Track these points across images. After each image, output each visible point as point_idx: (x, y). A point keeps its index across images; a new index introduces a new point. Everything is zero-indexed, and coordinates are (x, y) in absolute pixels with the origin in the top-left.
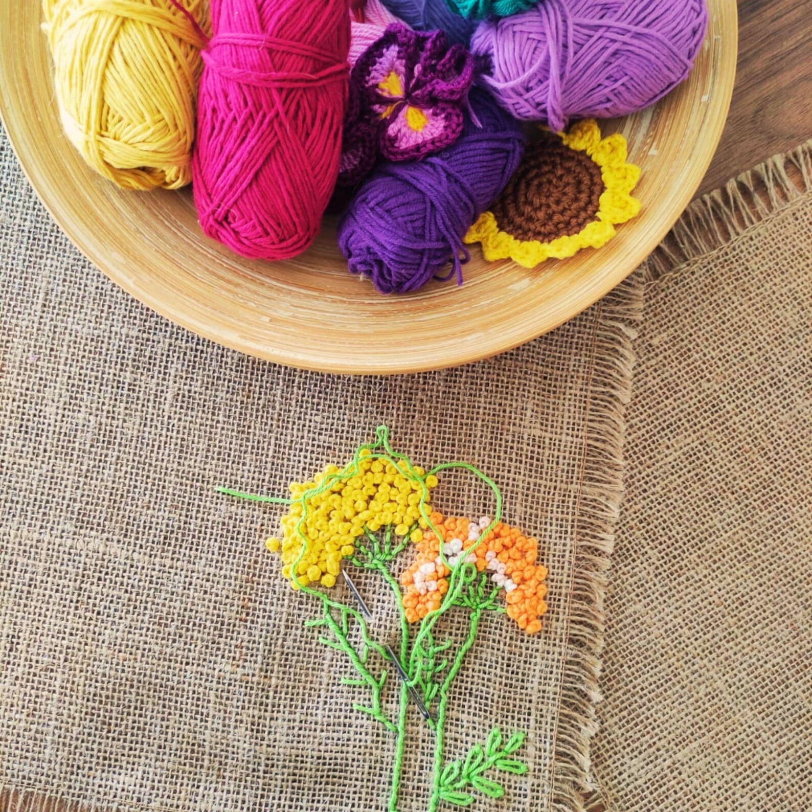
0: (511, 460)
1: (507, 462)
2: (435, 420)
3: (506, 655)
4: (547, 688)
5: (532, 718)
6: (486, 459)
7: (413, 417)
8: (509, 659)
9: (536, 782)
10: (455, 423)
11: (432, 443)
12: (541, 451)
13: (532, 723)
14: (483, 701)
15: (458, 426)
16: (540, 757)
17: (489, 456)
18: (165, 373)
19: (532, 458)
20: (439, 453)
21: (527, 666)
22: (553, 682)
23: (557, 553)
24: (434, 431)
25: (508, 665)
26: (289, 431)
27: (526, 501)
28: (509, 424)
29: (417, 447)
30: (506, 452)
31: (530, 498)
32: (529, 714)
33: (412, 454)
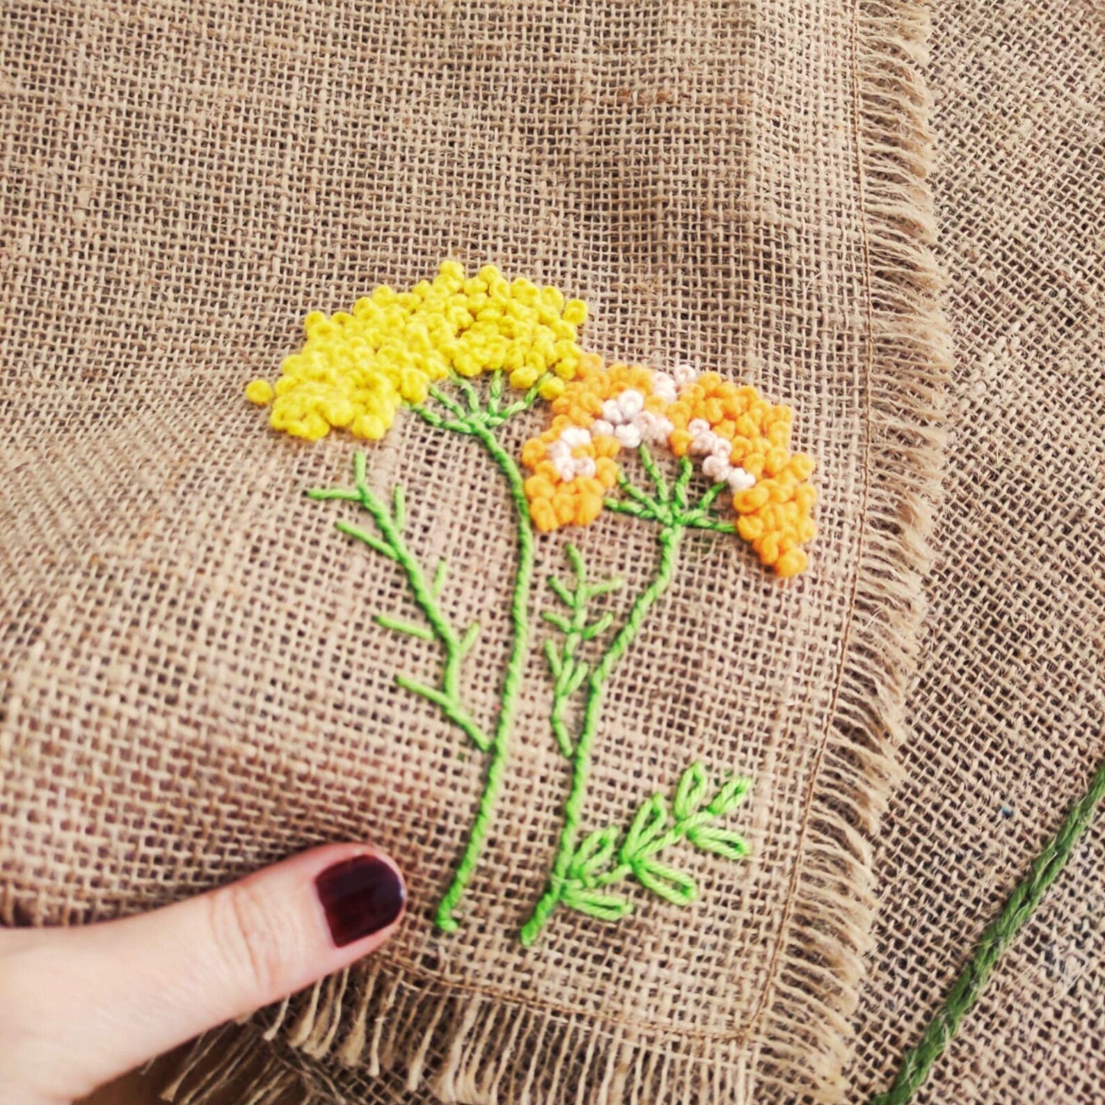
0: (727, 273)
1: (720, 279)
2: (577, 217)
3: (737, 619)
4: (811, 692)
5: (772, 750)
6: (680, 276)
7: (536, 212)
8: (741, 626)
9: (765, 877)
10: (615, 219)
11: (575, 255)
12: (783, 251)
13: (771, 759)
14: (680, 707)
15: (621, 222)
16: (778, 829)
17: (684, 270)
18: (73, 157)
19: (767, 266)
20: (589, 272)
21: (775, 644)
22: (822, 681)
23: (834, 440)
24: (576, 235)
25: (738, 638)
26: (308, 247)
27: (765, 346)
28: (716, 206)
29: (546, 263)
30: (715, 261)
31: (772, 342)
32: (767, 741)
33: (541, 275)
